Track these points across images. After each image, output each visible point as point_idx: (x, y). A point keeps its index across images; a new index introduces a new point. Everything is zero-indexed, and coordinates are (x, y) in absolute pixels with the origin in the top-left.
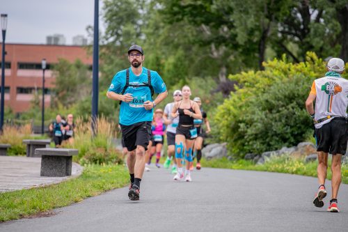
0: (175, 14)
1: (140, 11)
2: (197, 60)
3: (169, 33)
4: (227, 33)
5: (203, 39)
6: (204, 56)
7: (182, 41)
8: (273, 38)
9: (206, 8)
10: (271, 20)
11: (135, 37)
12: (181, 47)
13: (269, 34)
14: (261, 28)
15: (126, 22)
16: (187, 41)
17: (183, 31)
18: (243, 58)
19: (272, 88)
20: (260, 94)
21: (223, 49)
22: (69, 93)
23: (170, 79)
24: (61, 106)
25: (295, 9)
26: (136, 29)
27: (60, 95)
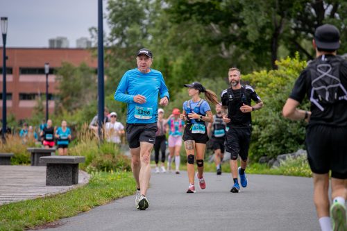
0: (182, 13)
1: (146, 11)
2: (207, 60)
3: (176, 33)
4: (237, 31)
5: (212, 39)
6: (213, 56)
7: (190, 41)
8: (286, 35)
9: (215, 5)
10: (283, 16)
11: (140, 38)
12: (190, 47)
13: (281, 31)
14: (273, 24)
15: (132, 22)
16: (196, 41)
17: (191, 30)
18: (254, 57)
19: (286, 87)
20: (273, 94)
21: (233, 48)
22: (74, 98)
23: (179, 81)
24: (65, 112)
25: (308, 4)
26: (142, 30)
27: (65, 100)
